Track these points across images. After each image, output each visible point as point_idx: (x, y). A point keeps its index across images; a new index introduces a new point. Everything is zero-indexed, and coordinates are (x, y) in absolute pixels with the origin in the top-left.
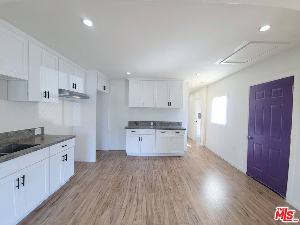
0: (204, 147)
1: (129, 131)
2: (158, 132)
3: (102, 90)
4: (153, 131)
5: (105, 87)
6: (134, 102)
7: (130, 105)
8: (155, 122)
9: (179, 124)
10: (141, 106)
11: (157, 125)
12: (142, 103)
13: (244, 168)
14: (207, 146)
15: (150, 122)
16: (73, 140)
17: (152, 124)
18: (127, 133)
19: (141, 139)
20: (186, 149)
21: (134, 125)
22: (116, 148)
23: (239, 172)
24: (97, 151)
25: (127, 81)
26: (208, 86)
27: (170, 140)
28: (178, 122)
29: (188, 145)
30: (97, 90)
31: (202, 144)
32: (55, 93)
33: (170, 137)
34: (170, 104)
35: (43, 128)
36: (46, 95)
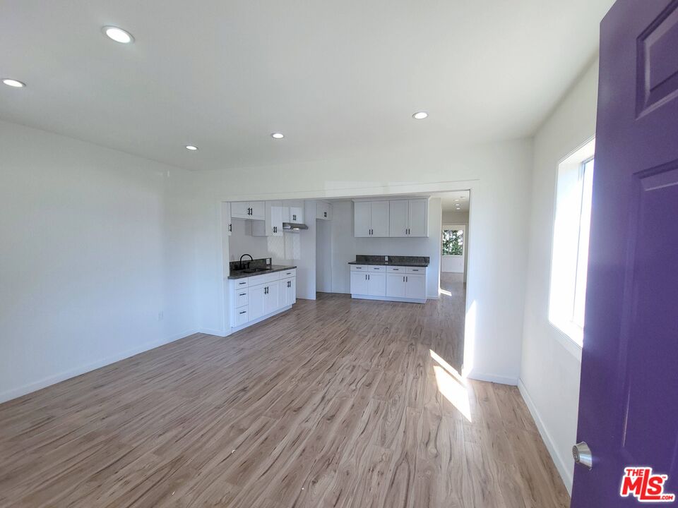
1: (353, 267)
2: (390, 268)
3: (323, 218)
4: (382, 268)
5: (325, 213)
6: (361, 231)
7: (357, 234)
8: (392, 256)
9: (426, 259)
10: (370, 236)
11: (394, 261)
12: (371, 232)
15: (384, 256)
16: (295, 269)
17: (387, 259)
18: (351, 269)
19: (368, 277)
21: (363, 260)
24: (317, 293)
25: (353, 203)
27: (405, 279)
30: (318, 219)
32: (280, 227)
33: (405, 276)
34: (408, 231)
35: (271, 259)
36: (275, 230)
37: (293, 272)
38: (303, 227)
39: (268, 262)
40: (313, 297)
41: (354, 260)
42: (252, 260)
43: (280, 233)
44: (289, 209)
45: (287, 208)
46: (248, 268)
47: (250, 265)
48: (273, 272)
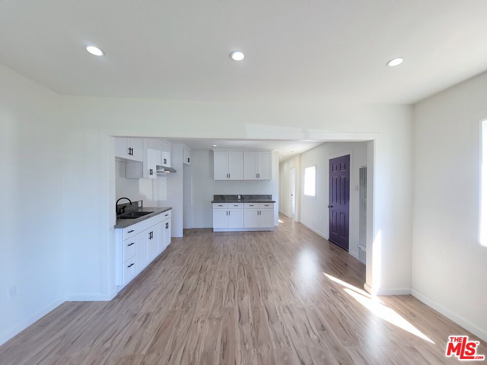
0: (299, 223)
1: (215, 205)
2: (247, 205)
3: (187, 163)
4: (241, 205)
5: (189, 159)
6: (219, 175)
7: (216, 177)
8: (244, 195)
9: (269, 197)
10: (227, 179)
11: (245, 199)
12: (228, 176)
13: (326, 235)
14: (302, 221)
15: (238, 195)
17: (239, 197)
18: (214, 207)
19: (228, 213)
20: (276, 224)
21: (220, 199)
22: (201, 225)
23: (323, 239)
25: (211, 152)
26: (301, 154)
27: (259, 213)
28: (268, 195)
29: (280, 221)
30: (183, 164)
31: (297, 220)
32: (155, 170)
33: (259, 210)
34: (258, 176)
35: (142, 201)
36: (151, 172)
37: (169, 212)
38: (172, 171)
39: (140, 205)
40: (180, 234)
41: (212, 199)
42: (131, 203)
43: (154, 176)
44: (161, 153)
45: (160, 151)
46: (124, 212)
47: (125, 209)
48: (156, 214)
